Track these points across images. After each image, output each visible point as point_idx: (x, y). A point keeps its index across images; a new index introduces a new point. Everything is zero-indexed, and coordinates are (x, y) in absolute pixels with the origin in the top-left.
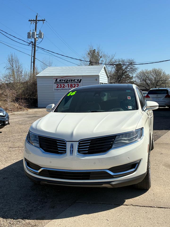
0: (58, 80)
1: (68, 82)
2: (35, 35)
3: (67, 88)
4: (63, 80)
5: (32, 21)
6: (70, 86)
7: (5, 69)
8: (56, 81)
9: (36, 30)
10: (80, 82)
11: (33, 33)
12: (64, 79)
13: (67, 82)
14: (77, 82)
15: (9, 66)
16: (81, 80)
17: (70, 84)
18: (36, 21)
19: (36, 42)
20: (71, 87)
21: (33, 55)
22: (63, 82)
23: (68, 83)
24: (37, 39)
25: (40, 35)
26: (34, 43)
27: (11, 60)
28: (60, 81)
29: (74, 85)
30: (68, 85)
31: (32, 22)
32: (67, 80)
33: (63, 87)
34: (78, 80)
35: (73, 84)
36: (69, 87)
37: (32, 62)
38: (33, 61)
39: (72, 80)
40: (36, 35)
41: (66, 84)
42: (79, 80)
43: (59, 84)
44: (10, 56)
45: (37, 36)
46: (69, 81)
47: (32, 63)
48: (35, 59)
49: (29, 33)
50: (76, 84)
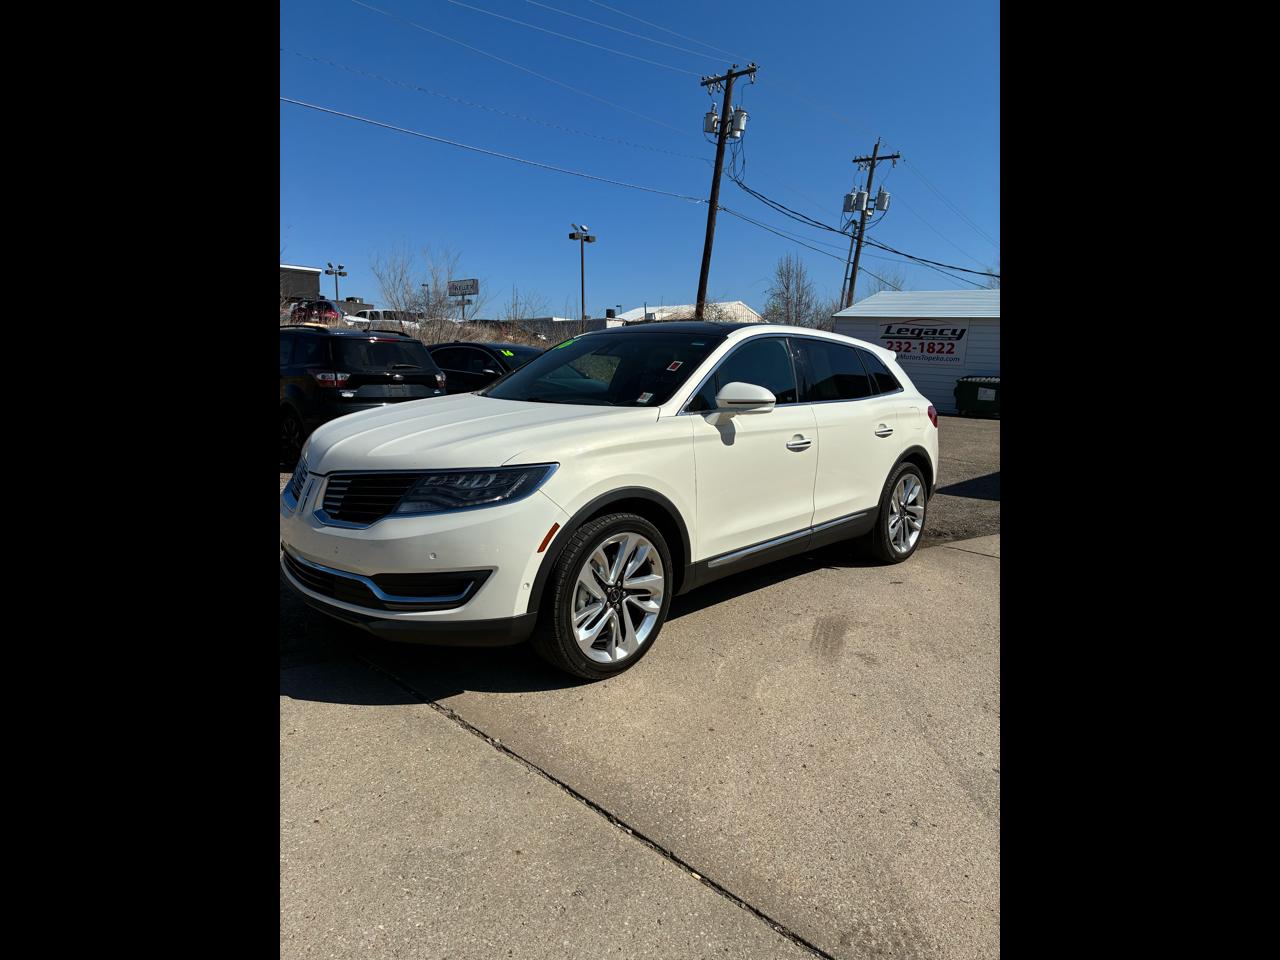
0: (894, 330)
1: (922, 335)
2: (862, 201)
3: (917, 353)
4: (907, 330)
5: (862, 160)
6: (926, 347)
7: (768, 296)
8: (888, 331)
9: (869, 186)
10: (959, 337)
11: (860, 196)
12: (911, 328)
13: (918, 337)
14: (950, 339)
15: (779, 288)
16: (963, 331)
17: (926, 342)
18: (873, 160)
19: (867, 222)
20: (928, 351)
21: (852, 260)
22: (909, 335)
23: (921, 338)
24: (870, 213)
25: (879, 202)
26: (858, 225)
27: (785, 274)
28: (899, 331)
29: (940, 346)
30: (922, 344)
31: (862, 163)
32: (921, 331)
33: (906, 351)
34: (954, 331)
35: (936, 342)
36: (922, 351)
37: (846, 278)
38: (849, 276)
39: (935, 332)
40: (868, 200)
41: (915, 343)
42: (958, 333)
43: (894, 341)
44: (784, 261)
45: (871, 205)
46: (926, 333)
47: (848, 281)
48: (858, 272)
49: (849, 197)
50: (945, 343)
